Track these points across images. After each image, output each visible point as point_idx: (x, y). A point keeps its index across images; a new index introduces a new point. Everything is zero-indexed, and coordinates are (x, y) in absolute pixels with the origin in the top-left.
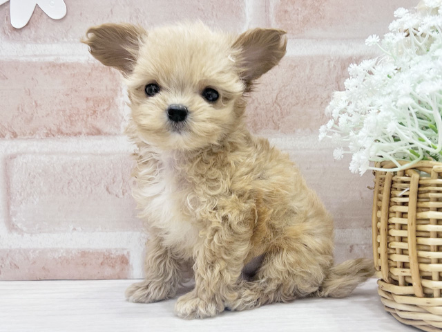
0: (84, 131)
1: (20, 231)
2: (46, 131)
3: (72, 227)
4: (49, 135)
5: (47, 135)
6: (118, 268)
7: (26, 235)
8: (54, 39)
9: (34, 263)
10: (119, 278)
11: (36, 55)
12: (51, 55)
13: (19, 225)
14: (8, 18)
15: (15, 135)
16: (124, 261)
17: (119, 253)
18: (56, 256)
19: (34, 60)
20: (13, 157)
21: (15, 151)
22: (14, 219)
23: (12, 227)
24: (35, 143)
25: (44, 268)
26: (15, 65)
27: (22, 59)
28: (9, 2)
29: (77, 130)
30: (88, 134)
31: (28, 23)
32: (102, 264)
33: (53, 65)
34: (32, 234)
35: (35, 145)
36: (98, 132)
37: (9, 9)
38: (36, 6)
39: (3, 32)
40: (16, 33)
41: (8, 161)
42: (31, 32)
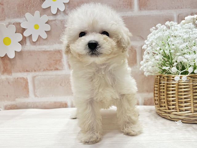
0: (54, 69)
1: (38, 97)
2: (43, 69)
3: (51, 95)
8: (44, 44)
11: (39, 49)
12: (44, 49)
13: (38, 95)
14: (32, 39)
15: (35, 71)
16: (66, 104)
17: (65, 102)
18: (48, 103)
19: (39, 50)
21: (35, 75)
22: (36, 94)
23: (36, 96)
26: (34, 52)
27: (36, 50)
28: (31, 35)
29: (51, 69)
31: (37, 40)
32: (60, 105)
34: (41, 98)
35: (41, 73)
36: (57, 69)
37: (32, 37)
38: (39, 35)
39: (31, 43)
40: (34, 43)
41: (34, 78)
42: (38, 42)
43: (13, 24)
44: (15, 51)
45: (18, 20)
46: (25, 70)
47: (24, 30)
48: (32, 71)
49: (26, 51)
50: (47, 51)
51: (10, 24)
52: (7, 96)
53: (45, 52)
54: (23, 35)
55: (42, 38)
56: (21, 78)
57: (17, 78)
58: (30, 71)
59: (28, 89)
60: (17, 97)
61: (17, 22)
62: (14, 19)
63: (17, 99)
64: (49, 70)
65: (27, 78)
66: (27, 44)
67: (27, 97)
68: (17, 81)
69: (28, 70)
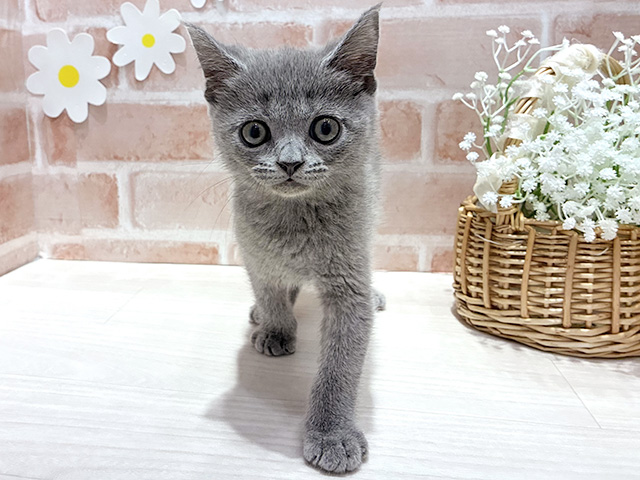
0: (188, 156)
1: (141, 228)
2: (159, 156)
3: (178, 225)
4: (163, 158)
5: (161, 159)
6: (211, 256)
7: (146, 231)
8: (166, 89)
9: (151, 250)
10: (211, 264)
11: (152, 100)
12: (164, 100)
13: (141, 223)
14: (134, 74)
15: (138, 159)
16: (215, 251)
17: (211, 246)
18: (167, 246)
19: (152, 103)
20: (136, 174)
21: (138, 170)
22: (137, 219)
23: (135, 224)
24: (152, 164)
25: (158, 255)
26: (138, 107)
27: (143, 103)
28: (134, 62)
29: (182, 155)
30: (191, 158)
31: (148, 77)
32: (199, 253)
33: (165, 107)
34: (149, 230)
35: (153, 166)
36: (197, 157)
37: (134, 66)
38: (154, 64)
39: (130, 83)
40: (139, 84)
41: (133, 177)
42: (150, 83)
43: (88, 31)
44: (89, 104)
45: (100, 21)
46: (112, 156)
47: (114, 48)
48: (129, 159)
49: (118, 105)
50: (174, 108)
51: (78, 30)
52: (61, 220)
53: (167, 109)
54: (111, 61)
55: (162, 72)
56: (98, 175)
57: (89, 176)
58: (125, 158)
59: (117, 206)
60: (86, 226)
61: (98, 27)
62: (90, 19)
63: (84, 231)
64: (176, 159)
65: (114, 175)
66: (119, 87)
67: (113, 227)
68: (87, 181)
69: (120, 155)
